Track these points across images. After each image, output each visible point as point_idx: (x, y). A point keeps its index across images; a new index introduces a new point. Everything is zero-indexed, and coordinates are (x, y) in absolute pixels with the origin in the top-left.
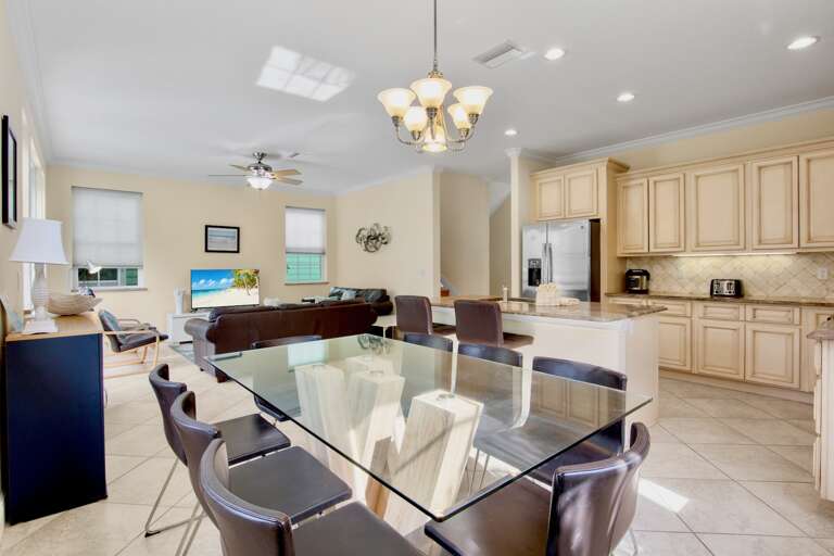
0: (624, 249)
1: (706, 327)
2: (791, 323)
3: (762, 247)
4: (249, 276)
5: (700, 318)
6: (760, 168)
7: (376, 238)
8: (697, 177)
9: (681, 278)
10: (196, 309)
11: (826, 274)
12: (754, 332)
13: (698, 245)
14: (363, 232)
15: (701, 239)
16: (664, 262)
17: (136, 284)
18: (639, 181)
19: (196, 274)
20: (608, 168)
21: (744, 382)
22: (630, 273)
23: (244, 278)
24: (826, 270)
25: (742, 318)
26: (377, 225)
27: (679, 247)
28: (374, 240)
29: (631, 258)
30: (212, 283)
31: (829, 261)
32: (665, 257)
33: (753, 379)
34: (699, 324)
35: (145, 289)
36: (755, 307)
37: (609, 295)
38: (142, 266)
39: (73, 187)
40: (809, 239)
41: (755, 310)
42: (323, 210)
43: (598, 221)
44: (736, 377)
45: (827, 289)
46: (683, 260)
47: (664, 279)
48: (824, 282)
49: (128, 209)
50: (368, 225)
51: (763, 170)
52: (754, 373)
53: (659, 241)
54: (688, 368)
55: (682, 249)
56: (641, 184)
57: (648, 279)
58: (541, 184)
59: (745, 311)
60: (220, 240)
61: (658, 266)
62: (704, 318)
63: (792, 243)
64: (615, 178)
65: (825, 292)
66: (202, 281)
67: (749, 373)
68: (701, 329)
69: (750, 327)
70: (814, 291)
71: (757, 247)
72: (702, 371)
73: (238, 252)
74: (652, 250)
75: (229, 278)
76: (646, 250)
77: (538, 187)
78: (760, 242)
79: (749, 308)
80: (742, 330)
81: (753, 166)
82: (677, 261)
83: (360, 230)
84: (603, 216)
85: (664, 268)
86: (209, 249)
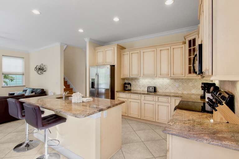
0: (123, 76)
1: (145, 103)
2: (168, 102)
3: (161, 76)
5: (143, 100)
6: (161, 50)
8: (144, 52)
9: (140, 86)
11: (178, 85)
12: (158, 105)
13: (144, 75)
15: (145, 73)
16: (136, 80)
18: (127, 53)
20: (117, 47)
21: (155, 122)
22: (125, 84)
24: (178, 84)
25: (155, 101)
26: (42, 64)
27: (138, 75)
28: (41, 70)
29: (126, 79)
31: (179, 81)
32: (136, 79)
33: (158, 121)
34: (143, 102)
36: (159, 97)
37: (117, 92)
40: (173, 74)
41: (158, 98)
43: (114, 66)
44: (153, 120)
45: (178, 90)
46: (141, 80)
47: (135, 86)
48: (178, 88)
50: (39, 64)
51: (161, 51)
52: (158, 119)
53: (133, 73)
54: (140, 117)
55: (139, 76)
56: (128, 54)
57: (130, 86)
58: (97, 52)
59: (156, 98)
61: (133, 81)
62: (144, 100)
63: (169, 75)
64: (121, 51)
65: (178, 91)
67: (157, 119)
68: (143, 104)
69: (157, 103)
70: (175, 90)
71: (160, 76)
72: (144, 118)
74: (131, 76)
76: (129, 76)
77: (96, 53)
78: (160, 75)
79: (157, 97)
80: (155, 104)
81: (159, 49)
82: (139, 80)
83: (37, 66)
84: (116, 64)
85: (135, 82)
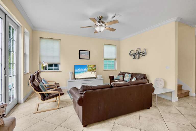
4: (92, 68)
7: (139, 54)
10: (76, 78)
14: (132, 52)
17: (58, 69)
19: (76, 67)
23: (91, 69)
26: (140, 48)
28: (137, 55)
30: (82, 70)
35: (61, 71)
38: (60, 64)
39: (40, 38)
42: (116, 45)
49: (56, 45)
50: (135, 49)
60: (84, 55)
66: (79, 69)
73: (89, 59)
75: (86, 68)
86: (80, 58)
